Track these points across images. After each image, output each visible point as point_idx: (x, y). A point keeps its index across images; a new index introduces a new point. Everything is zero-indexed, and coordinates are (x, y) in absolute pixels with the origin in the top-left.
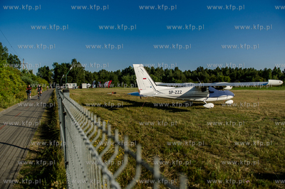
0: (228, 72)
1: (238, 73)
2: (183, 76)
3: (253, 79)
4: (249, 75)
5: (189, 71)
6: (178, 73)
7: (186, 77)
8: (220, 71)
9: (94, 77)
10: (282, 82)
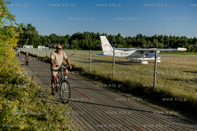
0: (162, 40)
1: (170, 41)
2: (124, 41)
3: (183, 46)
4: (180, 43)
5: (130, 37)
6: (120, 39)
7: (127, 42)
8: (156, 38)
9: (48, 41)
10: (186, 49)
